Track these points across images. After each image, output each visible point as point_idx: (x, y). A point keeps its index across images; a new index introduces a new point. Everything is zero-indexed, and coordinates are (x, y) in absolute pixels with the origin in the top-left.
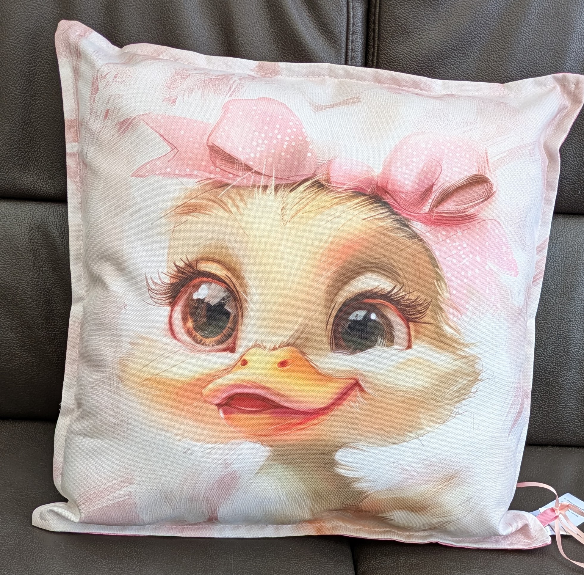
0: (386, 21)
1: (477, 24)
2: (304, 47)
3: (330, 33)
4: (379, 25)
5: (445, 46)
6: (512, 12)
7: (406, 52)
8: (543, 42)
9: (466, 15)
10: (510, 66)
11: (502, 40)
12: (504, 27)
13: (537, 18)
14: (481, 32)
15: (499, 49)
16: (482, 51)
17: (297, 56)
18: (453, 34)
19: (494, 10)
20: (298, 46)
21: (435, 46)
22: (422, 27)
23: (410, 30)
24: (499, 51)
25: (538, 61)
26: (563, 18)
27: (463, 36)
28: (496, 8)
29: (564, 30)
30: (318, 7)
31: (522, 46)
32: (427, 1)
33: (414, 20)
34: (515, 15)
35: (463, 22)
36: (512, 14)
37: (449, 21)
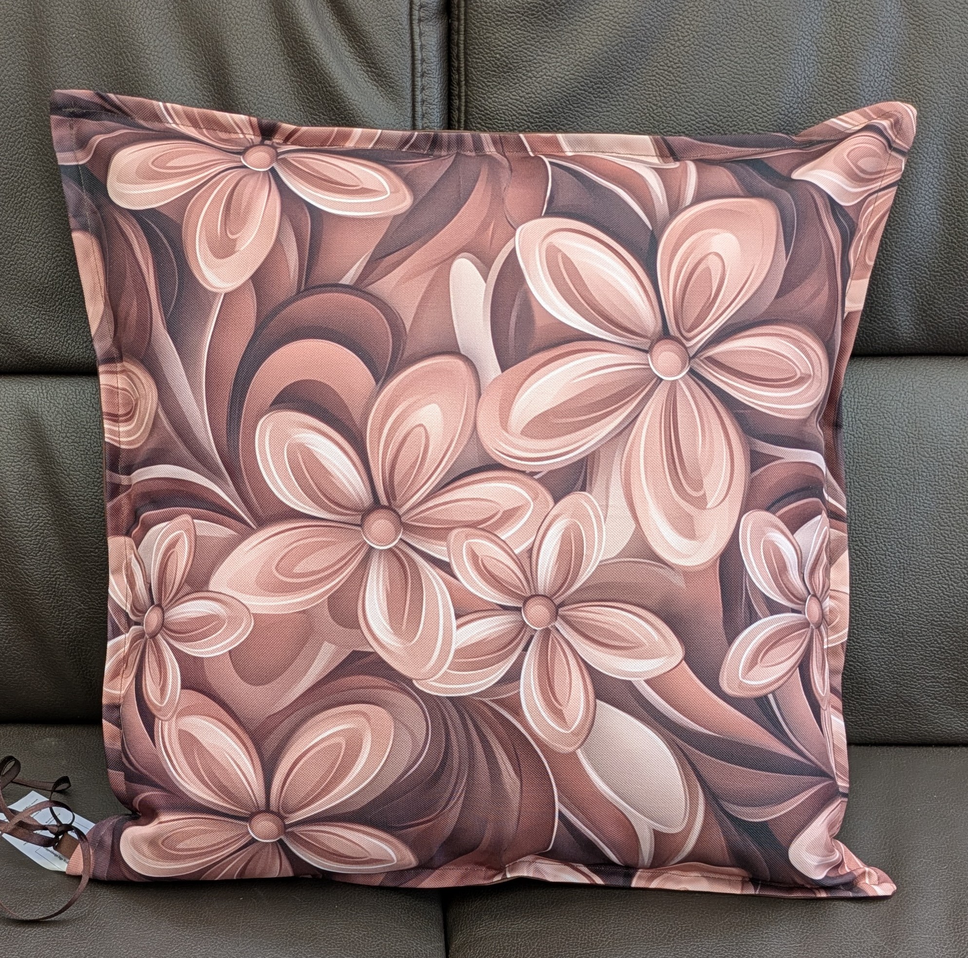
0: (475, 53)
1: (624, 48)
2: (344, 102)
3: (385, 77)
4: (466, 60)
5: (573, 88)
6: (683, 25)
7: (510, 101)
8: (738, 70)
9: (606, 35)
10: (684, 113)
11: (670, 72)
12: (671, 50)
13: (726, 31)
14: (634, 60)
15: (665, 86)
16: (636, 92)
17: (334, 118)
18: (585, 66)
19: (652, 23)
20: (334, 101)
21: (557, 88)
22: (535, 59)
23: (515, 65)
24: (665, 91)
25: (731, 103)
26: (770, 29)
27: (602, 69)
28: (655, 19)
29: (772, 48)
30: (364, 37)
31: (702, 79)
32: (539, 16)
33: (520, 49)
34: (689, 29)
35: (602, 47)
36: (683, 28)
37: (578, 46)
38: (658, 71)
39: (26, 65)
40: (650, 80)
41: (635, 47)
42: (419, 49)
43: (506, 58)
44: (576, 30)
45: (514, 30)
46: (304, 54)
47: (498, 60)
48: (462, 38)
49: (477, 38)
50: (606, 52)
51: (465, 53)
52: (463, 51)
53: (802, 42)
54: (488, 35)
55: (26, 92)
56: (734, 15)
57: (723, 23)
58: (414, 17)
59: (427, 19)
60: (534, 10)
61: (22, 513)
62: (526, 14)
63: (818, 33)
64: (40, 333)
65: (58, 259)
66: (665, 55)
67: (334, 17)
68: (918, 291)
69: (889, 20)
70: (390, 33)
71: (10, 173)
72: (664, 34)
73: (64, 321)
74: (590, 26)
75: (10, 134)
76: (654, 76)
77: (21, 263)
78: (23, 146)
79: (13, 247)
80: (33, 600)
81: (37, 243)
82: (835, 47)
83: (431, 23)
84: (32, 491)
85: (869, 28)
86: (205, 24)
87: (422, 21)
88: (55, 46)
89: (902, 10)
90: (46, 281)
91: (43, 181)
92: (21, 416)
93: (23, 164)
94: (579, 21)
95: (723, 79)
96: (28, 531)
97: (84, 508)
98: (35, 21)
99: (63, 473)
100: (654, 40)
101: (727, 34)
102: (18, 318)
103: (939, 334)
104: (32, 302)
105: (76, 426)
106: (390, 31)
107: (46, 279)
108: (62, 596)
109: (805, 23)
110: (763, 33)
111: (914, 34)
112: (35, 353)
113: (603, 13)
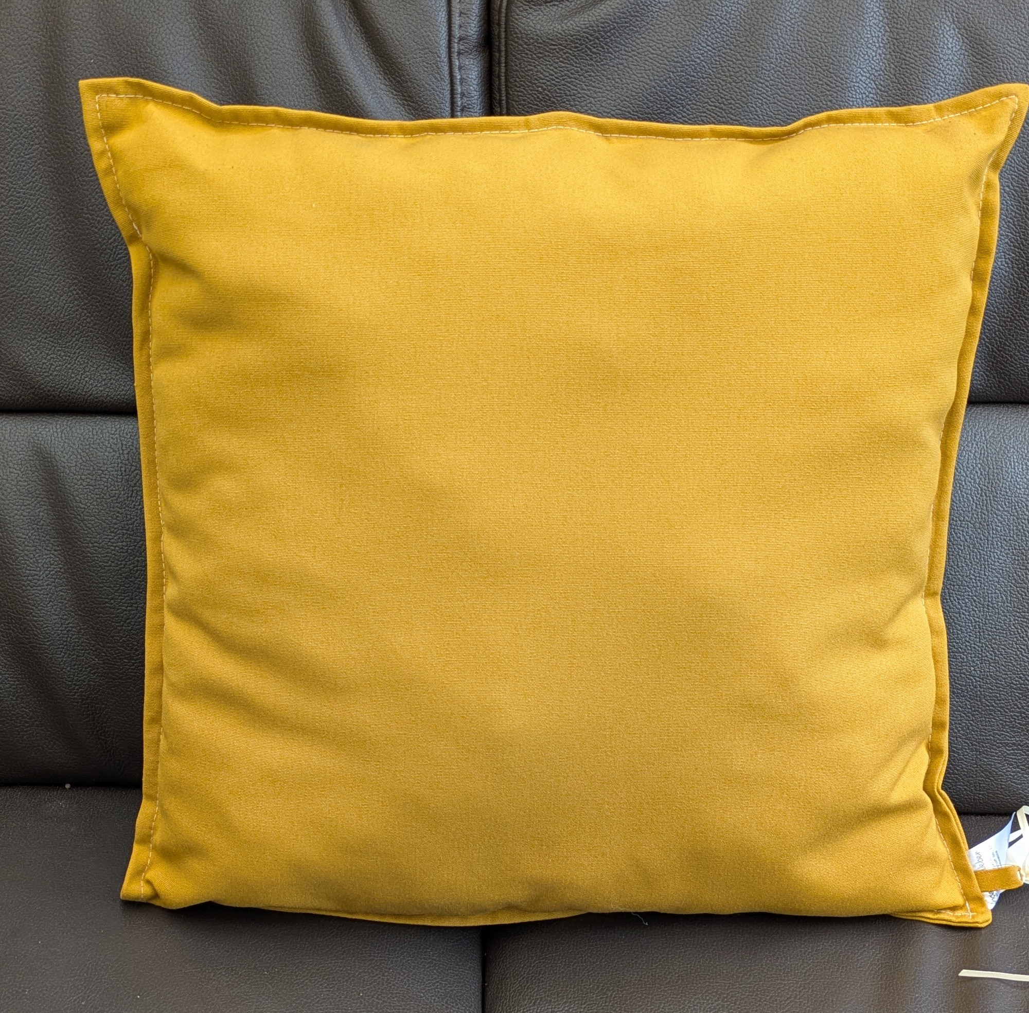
1: (673, 83)
3: (423, 111)
4: (507, 93)
6: (734, 60)
9: (653, 70)
11: (721, 108)
12: (723, 86)
13: (780, 67)
19: (702, 58)
22: (579, 93)
26: (826, 66)
27: (651, 104)
28: (705, 54)
29: (828, 85)
30: (399, 69)
31: (756, 117)
32: (583, 49)
33: (563, 82)
34: (741, 64)
35: (648, 81)
36: (734, 63)
37: (624, 80)
38: (709, 107)
39: (41, 91)
40: (701, 116)
41: (684, 83)
42: (458, 83)
43: (549, 91)
44: (622, 64)
45: (557, 63)
46: (336, 86)
47: (541, 93)
48: (503, 70)
49: (518, 71)
50: (654, 87)
51: (507, 86)
52: (504, 84)
53: (861, 80)
54: (530, 67)
55: (41, 118)
56: (788, 50)
57: (776, 59)
58: (452, 50)
59: (467, 52)
60: (577, 43)
61: (31, 561)
62: (569, 47)
63: (877, 71)
64: (55, 370)
65: (75, 292)
66: (717, 91)
67: (369, 49)
68: (987, 337)
69: (951, 57)
70: (427, 65)
71: (24, 202)
72: (715, 70)
73: (82, 358)
74: (636, 60)
75: (23, 162)
76: (705, 112)
77: (35, 297)
78: (37, 175)
79: (26, 279)
80: (42, 654)
81: (53, 275)
82: (895, 84)
83: (471, 56)
84: (43, 536)
85: (930, 66)
86: (232, 53)
87: (462, 54)
88: (72, 72)
89: (964, 48)
90: (62, 316)
91: (59, 211)
92: (33, 457)
93: (38, 193)
94: (626, 55)
95: (777, 116)
96: (38, 580)
97: (99, 556)
98: (50, 46)
99: (77, 518)
100: (704, 76)
101: (781, 70)
102: (31, 354)
103: (1011, 382)
104: (46, 338)
105: (91, 468)
106: (428, 63)
107: (61, 313)
108: (74, 650)
109: (862, 60)
110: (819, 69)
111: (976, 72)
112: (49, 391)
113: (650, 47)
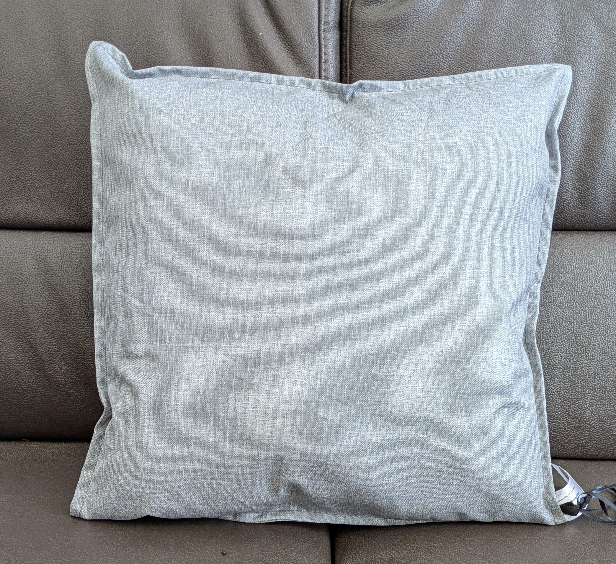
1: (442, 49)
3: (304, 62)
4: (351, 54)
7: (376, 77)
14: (447, 56)
22: (390, 54)
23: (379, 57)
26: (525, 41)
27: (429, 60)
28: (460, 33)
32: (393, 30)
33: (382, 47)
34: (479, 39)
38: (461, 62)
40: (457, 67)
41: (448, 49)
42: (323, 47)
43: (374, 53)
44: (414, 38)
45: (378, 37)
46: (256, 48)
47: (369, 54)
48: (348, 42)
49: (357, 42)
50: (431, 51)
52: (348, 49)
54: (364, 40)
56: (505, 32)
57: (498, 37)
58: (321, 28)
59: (329, 30)
62: (385, 28)
67: (275, 28)
69: (593, 37)
74: (422, 36)
82: (563, 51)
83: (331, 32)
86: (199, 30)
89: (601, 32)
98: (100, 26)
101: (501, 43)
109: (545, 38)
111: (608, 45)
113: (430, 29)
